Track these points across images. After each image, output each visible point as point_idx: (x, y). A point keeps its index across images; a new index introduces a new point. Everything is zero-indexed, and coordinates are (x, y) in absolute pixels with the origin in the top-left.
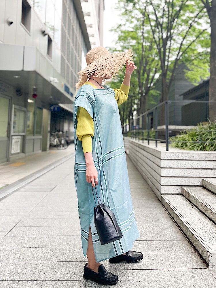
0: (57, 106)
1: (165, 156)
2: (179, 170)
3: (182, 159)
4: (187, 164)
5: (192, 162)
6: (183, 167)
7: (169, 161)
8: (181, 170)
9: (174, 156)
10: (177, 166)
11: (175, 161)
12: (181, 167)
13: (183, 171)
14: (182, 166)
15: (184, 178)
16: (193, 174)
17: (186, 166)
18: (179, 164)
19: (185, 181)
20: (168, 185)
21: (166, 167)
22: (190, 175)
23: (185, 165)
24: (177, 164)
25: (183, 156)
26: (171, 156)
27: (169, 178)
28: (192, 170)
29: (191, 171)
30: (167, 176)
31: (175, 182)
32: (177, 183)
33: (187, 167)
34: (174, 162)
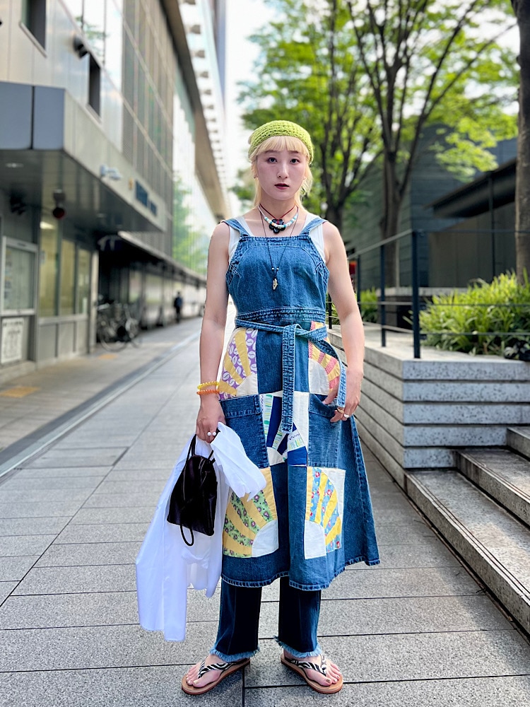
0: (113, 239)
1: (413, 372)
2: (447, 407)
3: (455, 378)
4: (469, 392)
5: (482, 385)
6: (460, 400)
7: (423, 385)
8: (454, 407)
9: (436, 371)
10: (442, 396)
11: (439, 384)
12: (452, 400)
13: (459, 409)
14: (456, 397)
15: (460, 429)
16: (484, 416)
17: (465, 396)
18: (447, 392)
19: (463, 436)
20: (421, 447)
21: (415, 400)
22: (475, 419)
23: (462, 395)
24: (444, 393)
25: (460, 372)
26: (429, 371)
27: (422, 428)
28: (482, 406)
29: (480, 410)
30: (418, 422)
31: (437, 438)
32: (444, 440)
33: (468, 400)
34: (436, 387)
